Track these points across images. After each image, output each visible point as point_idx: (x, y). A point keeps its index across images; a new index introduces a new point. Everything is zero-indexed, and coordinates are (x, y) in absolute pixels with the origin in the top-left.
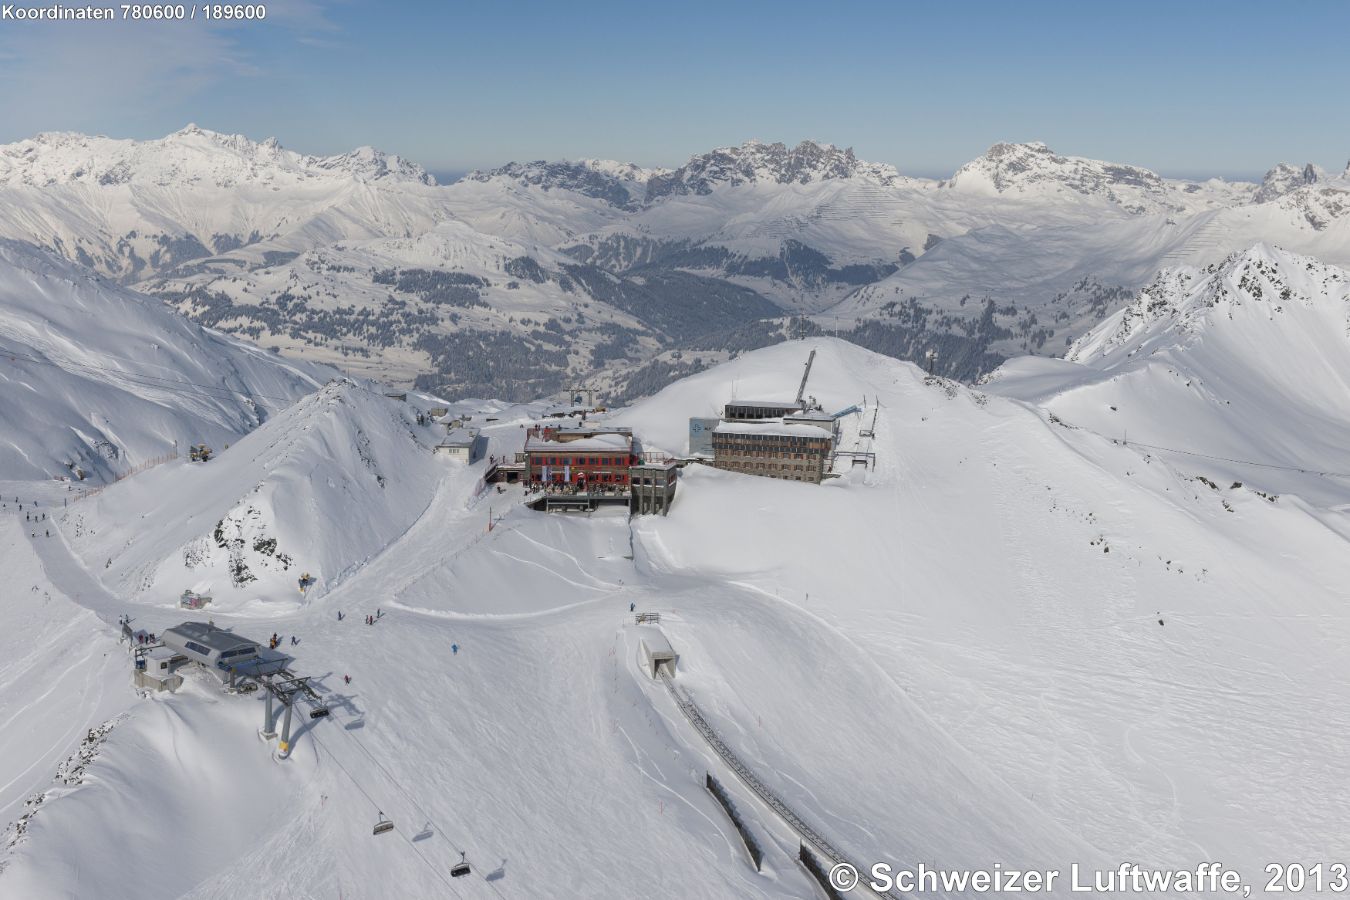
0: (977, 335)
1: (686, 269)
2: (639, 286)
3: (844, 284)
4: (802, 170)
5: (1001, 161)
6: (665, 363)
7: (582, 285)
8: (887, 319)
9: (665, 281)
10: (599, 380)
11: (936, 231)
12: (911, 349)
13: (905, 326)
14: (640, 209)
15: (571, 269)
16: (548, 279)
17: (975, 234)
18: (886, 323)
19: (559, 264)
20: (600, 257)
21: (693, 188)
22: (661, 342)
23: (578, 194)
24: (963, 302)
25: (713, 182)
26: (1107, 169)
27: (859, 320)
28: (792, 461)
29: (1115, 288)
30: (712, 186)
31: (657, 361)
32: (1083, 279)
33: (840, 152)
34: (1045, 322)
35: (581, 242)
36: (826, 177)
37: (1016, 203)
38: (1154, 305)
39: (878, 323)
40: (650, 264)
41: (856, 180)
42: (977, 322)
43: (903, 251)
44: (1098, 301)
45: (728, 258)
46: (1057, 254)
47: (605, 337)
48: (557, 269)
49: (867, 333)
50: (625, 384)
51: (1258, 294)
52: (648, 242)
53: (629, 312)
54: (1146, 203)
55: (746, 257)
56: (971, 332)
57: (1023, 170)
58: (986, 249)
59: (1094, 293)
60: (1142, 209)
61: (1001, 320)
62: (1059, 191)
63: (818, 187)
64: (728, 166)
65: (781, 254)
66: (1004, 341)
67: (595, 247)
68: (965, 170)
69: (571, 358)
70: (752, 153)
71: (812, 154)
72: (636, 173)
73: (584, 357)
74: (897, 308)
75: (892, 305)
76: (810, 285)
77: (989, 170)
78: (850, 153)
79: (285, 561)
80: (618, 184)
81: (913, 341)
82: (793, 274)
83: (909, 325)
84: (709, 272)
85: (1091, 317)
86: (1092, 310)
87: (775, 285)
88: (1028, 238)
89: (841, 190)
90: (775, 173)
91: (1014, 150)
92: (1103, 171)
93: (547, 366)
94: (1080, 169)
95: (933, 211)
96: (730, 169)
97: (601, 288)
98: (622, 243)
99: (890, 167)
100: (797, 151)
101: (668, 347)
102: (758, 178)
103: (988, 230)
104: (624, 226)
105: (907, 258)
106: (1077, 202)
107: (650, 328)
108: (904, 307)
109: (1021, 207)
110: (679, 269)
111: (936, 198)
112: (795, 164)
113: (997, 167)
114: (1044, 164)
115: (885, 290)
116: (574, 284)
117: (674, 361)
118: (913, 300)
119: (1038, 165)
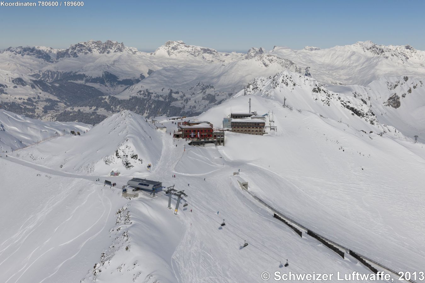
0: (167, 100)
1: (72, 81)
2: (57, 87)
3: (123, 85)
4: (107, 49)
5: (170, 47)
6: (68, 111)
7: (38, 86)
8: (139, 96)
9: (66, 85)
10: (47, 117)
11: (151, 68)
12: (147, 105)
13: (145, 98)
14: (54, 62)
15: (35, 81)
16: (27, 85)
17: (165, 69)
18: (139, 97)
19: (30, 80)
20: (43, 77)
21: (72, 55)
22: (65, 104)
23: (33, 57)
24: (162, 90)
25: (78, 53)
26: (202, 49)
27: (130, 96)
28: (255, 129)
29: (208, 85)
30: (78, 55)
31: (66, 110)
32: (199, 83)
33: (119, 44)
34: (188, 96)
35: (36, 73)
36: (115, 51)
37: (175, 59)
38: (254, 88)
39: (136, 97)
40: (60, 80)
41: (125, 53)
42: (167, 96)
43: (141, 75)
44: (203, 89)
45: (85, 77)
46: (190, 75)
47: (47, 103)
48: (30, 82)
49: (133, 100)
50: (56, 118)
51: (287, 85)
52: (59, 73)
53: (55, 95)
54: (214, 59)
55: (91, 77)
56: (165, 99)
57: (176, 49)
58: (168, 74)
59: (202, 87)
60: (212, 61)
61: (174, 95)
62: (188, 56)
63: (113, 55)
64: (83, 48)
65: (103, 76)
66: (175, 102)
67: (41, 74)
68: (159, 49)
69: (36, 110)
70: (91, 44)
71: (110, 44)
72: (52, 50)
73: (41, 110)
74: (142, 92)
75: (141, 91)
76: (112, 86)
77: (166, 49)
78: (122, 44)
79: (141, 161)
80: (47, 54)
81: (148, 102)
82: (106, 82)
83: (146, 97)
84: (79, 82)
85: (201, 94)
86: (202, 92)
87: (101, 86)
88: (181, 70)
89: (121, 56)
90: (99, 50)
91: (173, 43)
92: (200, 50)
93: (28, 113)
94: (194, 49)
95: (150, 62)
96: (84, 49)
97: (45, 88)
98: (50, 73)
99: (135, 49)
100: (105, 43)
101: (68, 106)
102: (93, 52)
103: (169, 68)
104: (50, 67)
105: (143, 77)
106: (193, 59)
107: (62, 100)
108: (144, 92)
109: (176, 61)
110: (69, 81)
111: (150, 58)
112: (105, 47)
113: (168, 48)
114: (183, 47)
115: (137, 87)
116: (36, 86)
117: (71, 110)
118: (147, 90)
119: (181, 48)
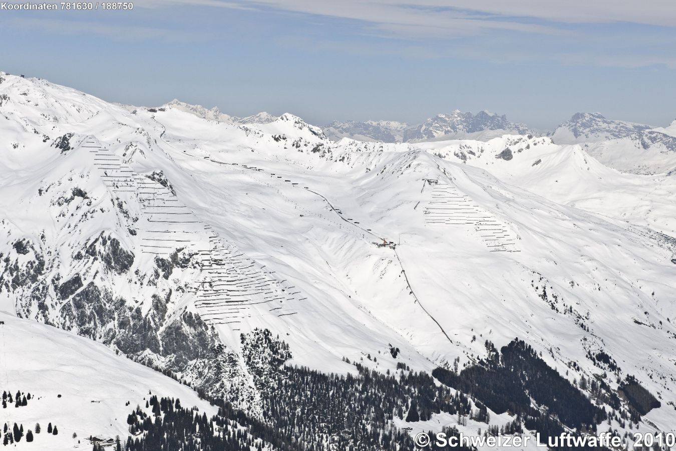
4: (480, 126)
5: (578, 122)
57: (589, 126)
64: (444, 124)
70: (456, 117)
77: (572, 127)
90: (466, 127)
91: (585, 116)
94: (620, 127)
100: (477, 116)
112: (476, 123)
113: (576, 125)
114: (600, 124)
119: (597, 124)
